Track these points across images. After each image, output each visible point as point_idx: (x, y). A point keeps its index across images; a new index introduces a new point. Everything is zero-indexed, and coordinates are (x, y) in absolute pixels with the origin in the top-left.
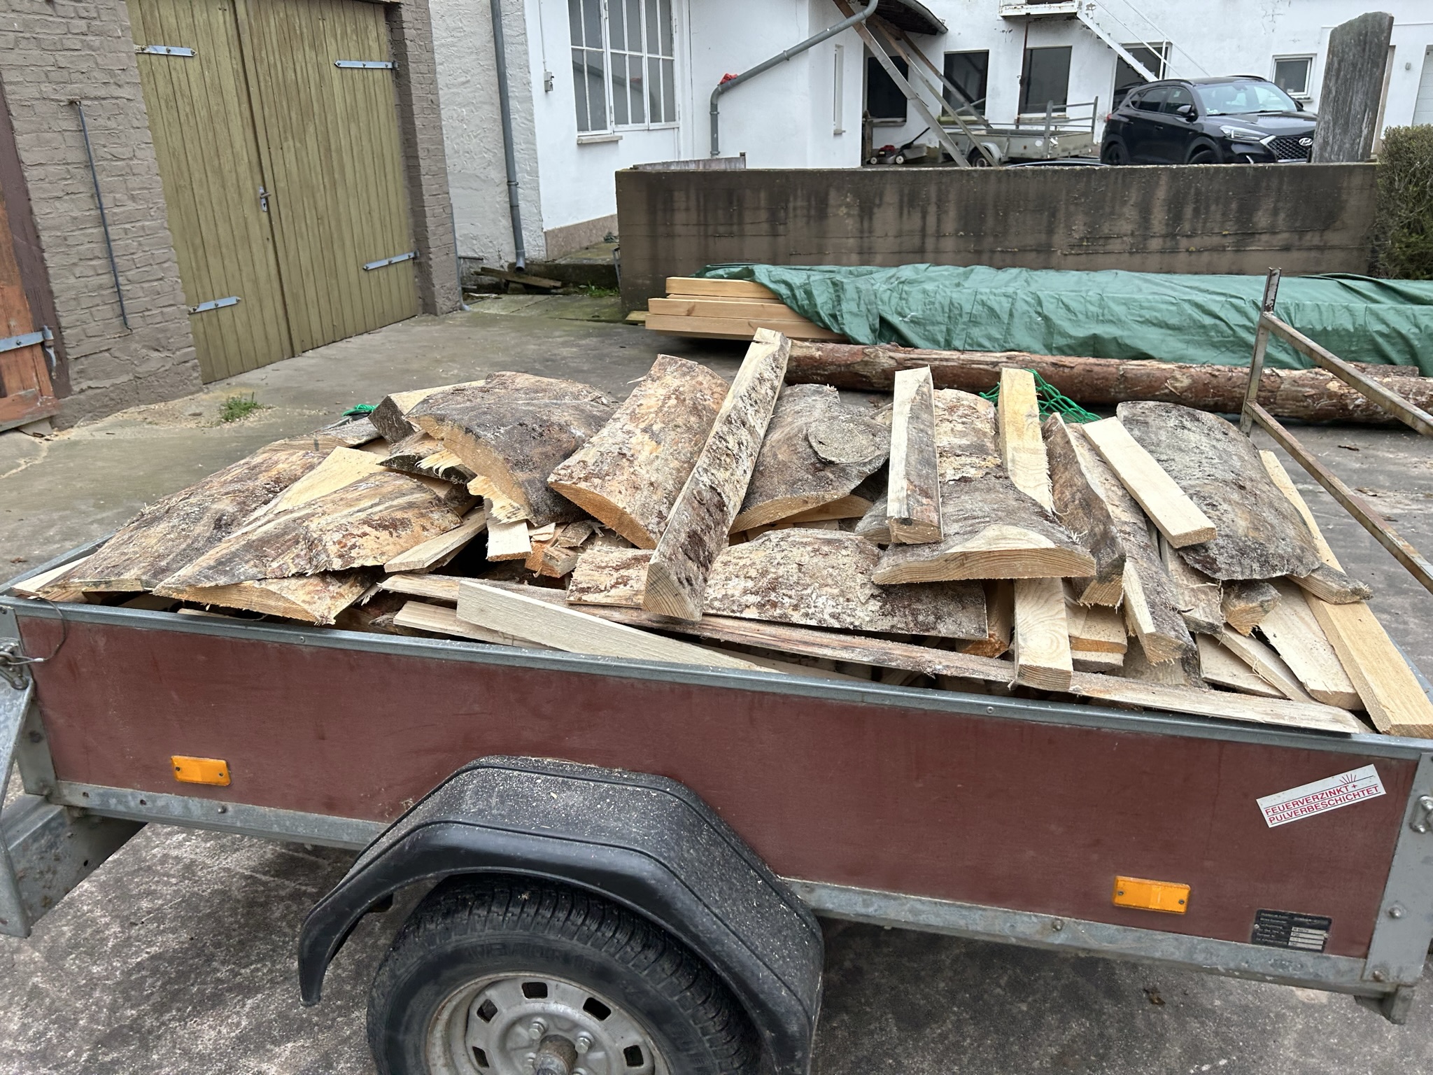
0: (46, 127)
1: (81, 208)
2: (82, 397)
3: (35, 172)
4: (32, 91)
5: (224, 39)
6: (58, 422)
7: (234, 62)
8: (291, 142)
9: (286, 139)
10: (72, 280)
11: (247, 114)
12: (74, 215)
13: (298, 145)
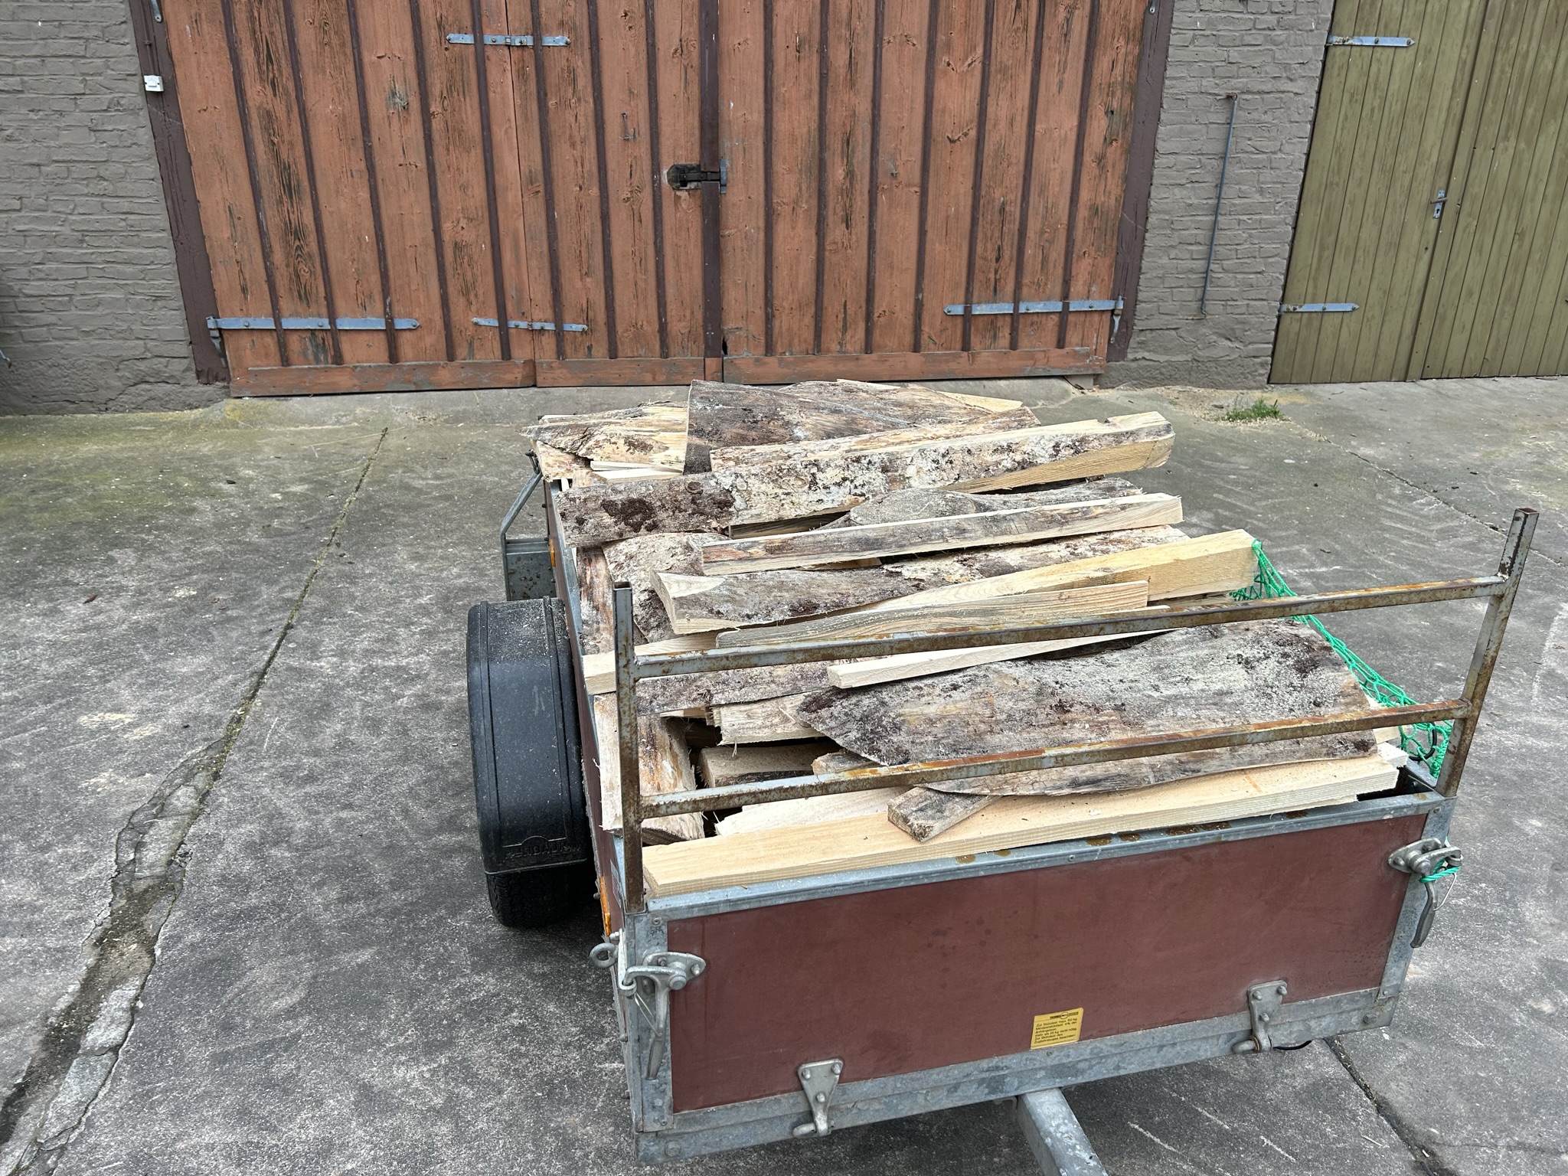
0: (1194, 119)
1: (1200, 196)
2: (1134, 365)
3: (1164, 161)
4: (1193, 85)
5: (1461, 26)
6: (1103, 380)
7: (1465, 51)
8: (1512, 143)
9: (1506, 138)
10: (1165, 260)
11: (1457, 109)
12: (1190, 202)
13: (1522, 145)
